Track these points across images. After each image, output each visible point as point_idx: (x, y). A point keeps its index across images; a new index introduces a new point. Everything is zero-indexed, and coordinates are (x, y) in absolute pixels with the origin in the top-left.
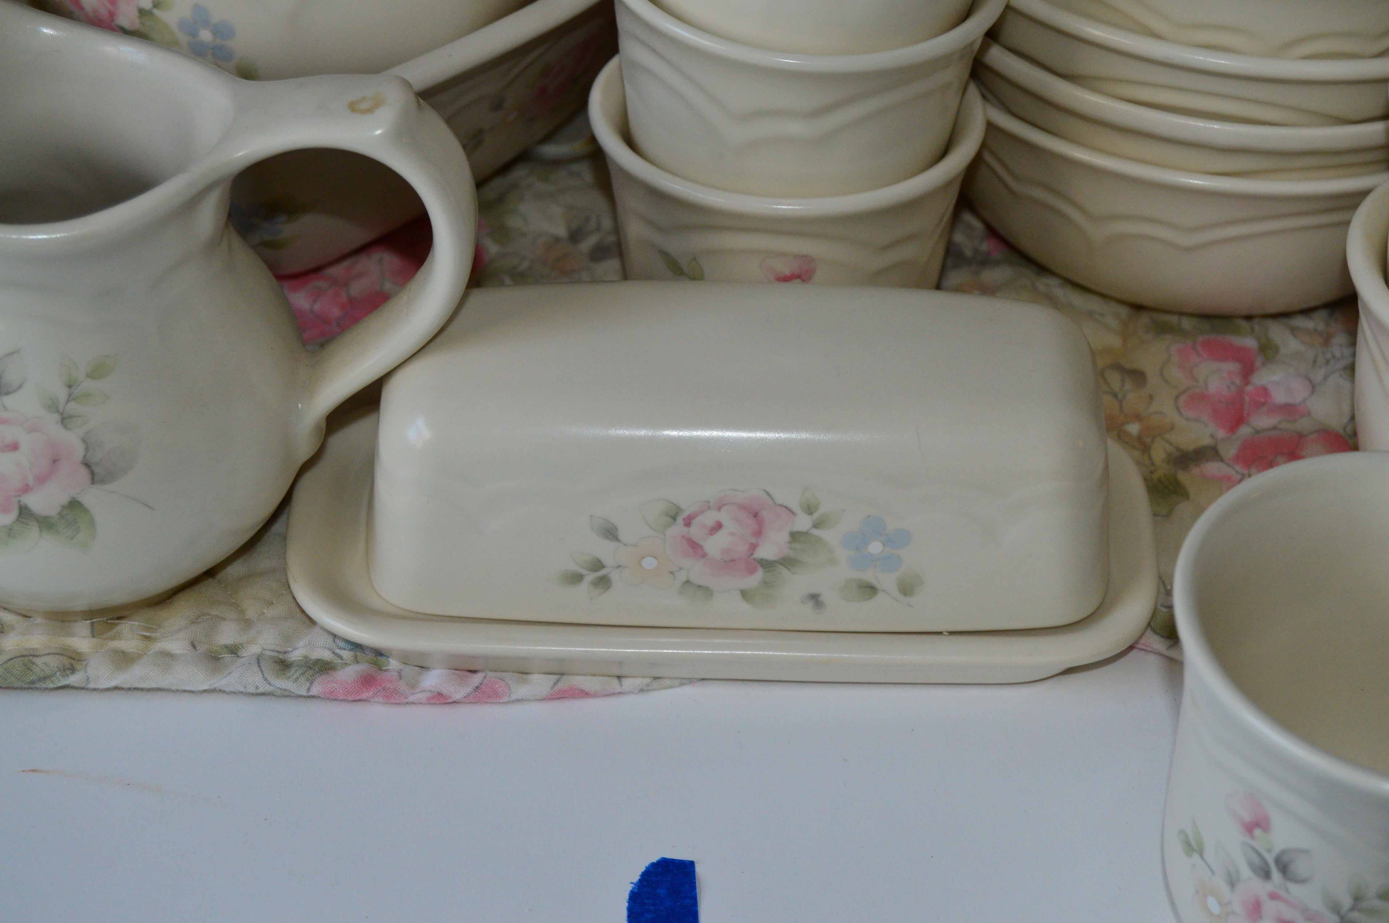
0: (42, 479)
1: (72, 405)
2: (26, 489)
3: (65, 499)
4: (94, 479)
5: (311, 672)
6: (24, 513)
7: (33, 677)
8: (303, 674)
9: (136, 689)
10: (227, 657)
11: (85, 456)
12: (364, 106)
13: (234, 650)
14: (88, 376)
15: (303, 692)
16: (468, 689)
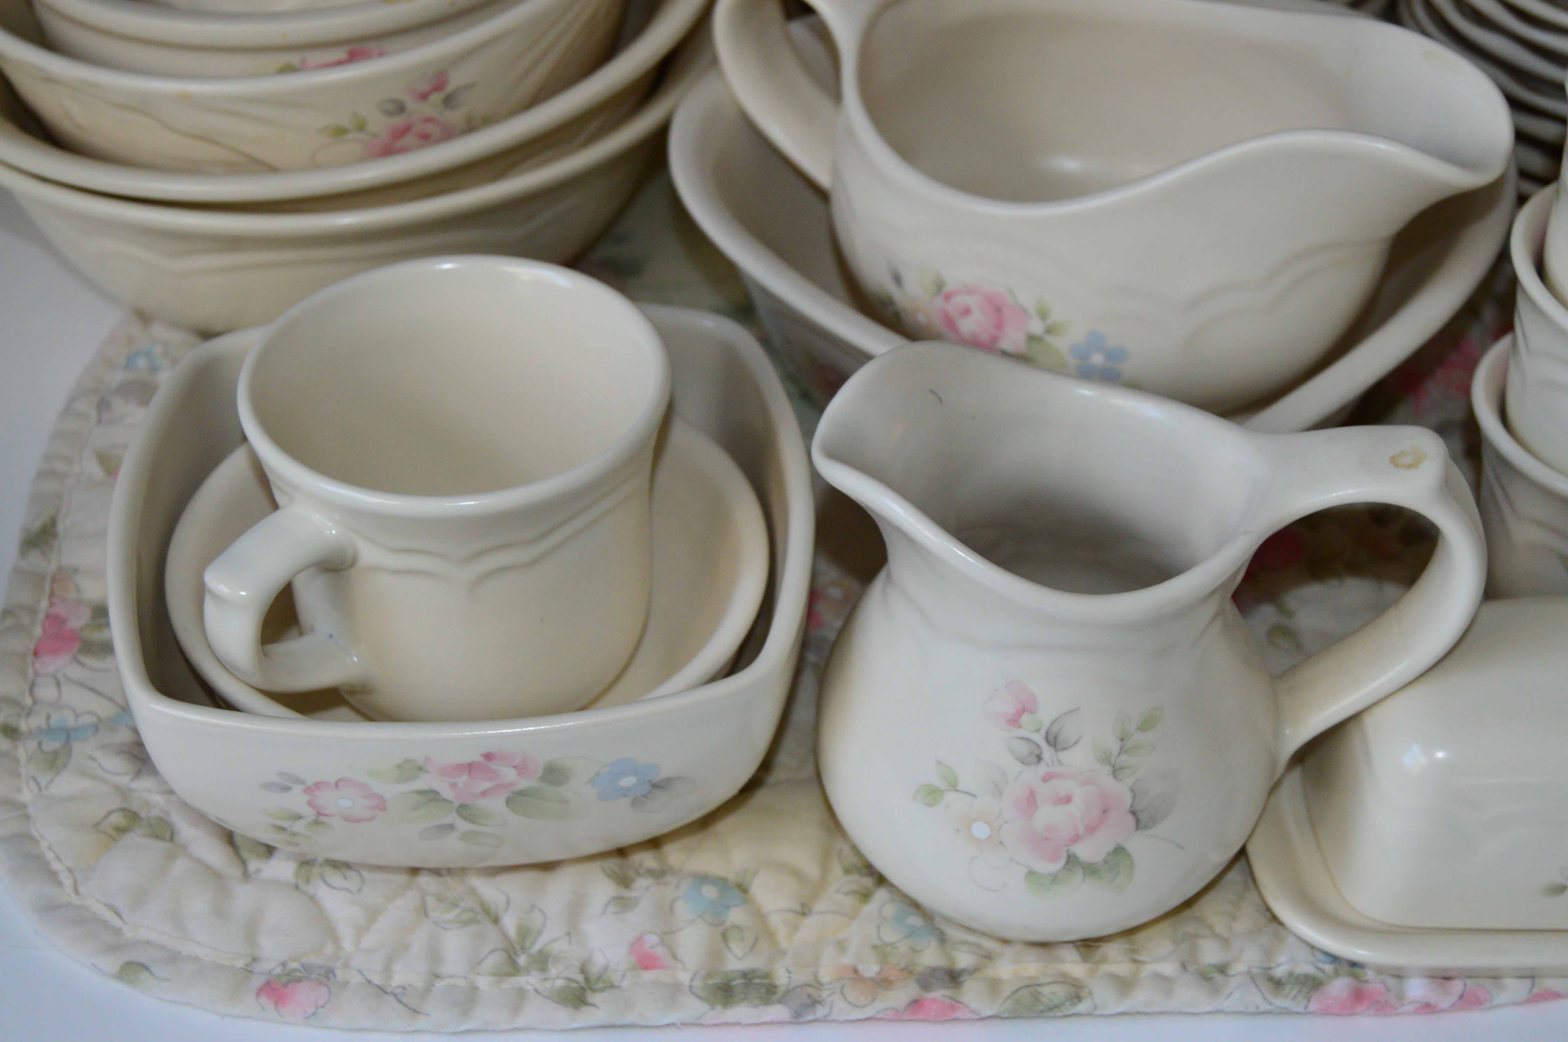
0: (1092, 829)
1: (1124, 757)
2: (1076, 839)
3: (1110, 847)
4: (1139, 825)
5: (1305, 990)
6: (1072, 860)
7: (1042, 1008)
8: (1300, 991)
9: (1139, 1013)
10: (1218, 978)
11: (1132, 805)
12: (1408, 460)
13: (1222, 969)
14: (1138, 729)
15: (1300, 1009)
16: (1454, 998)
